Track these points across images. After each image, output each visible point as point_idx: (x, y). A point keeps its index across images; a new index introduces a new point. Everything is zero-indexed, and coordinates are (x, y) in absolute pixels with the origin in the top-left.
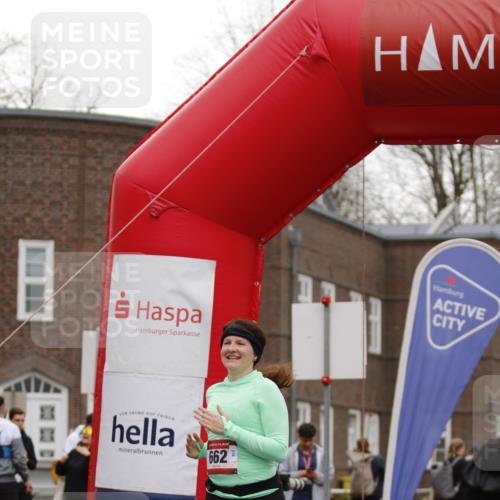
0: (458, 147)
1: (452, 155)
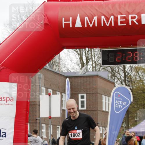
1: (85, 52)
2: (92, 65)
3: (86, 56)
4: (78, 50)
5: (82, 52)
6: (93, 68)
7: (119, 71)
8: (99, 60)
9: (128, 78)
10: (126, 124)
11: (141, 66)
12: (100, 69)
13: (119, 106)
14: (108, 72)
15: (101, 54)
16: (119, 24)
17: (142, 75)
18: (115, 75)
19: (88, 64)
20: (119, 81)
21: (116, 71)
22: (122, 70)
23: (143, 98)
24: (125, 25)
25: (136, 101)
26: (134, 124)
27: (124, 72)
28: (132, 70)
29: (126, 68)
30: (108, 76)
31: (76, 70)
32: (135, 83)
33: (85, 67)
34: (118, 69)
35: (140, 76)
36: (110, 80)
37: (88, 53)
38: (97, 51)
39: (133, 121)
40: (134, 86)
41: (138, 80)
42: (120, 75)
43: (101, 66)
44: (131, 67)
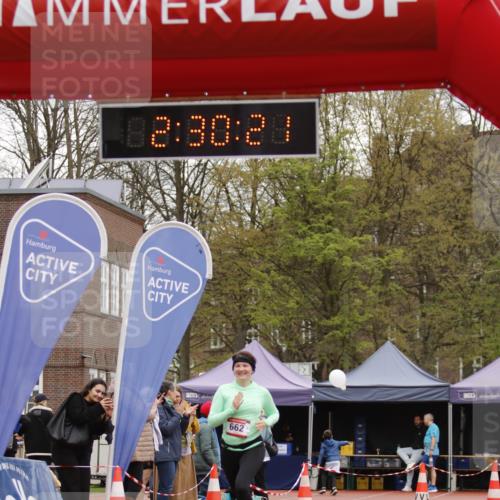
0: (52, 102)
1: (46, 111)
2: (68, 156)
3: (47, 127)
4: (21, 104)
5: (35, 113)
6: (70, 167)
7: (159, 180)
8: (91, 141)
9: (188, 206)
10: (179, 362)
11: (234, 163)
12: (96, 173)
13: (159, 296)
14: (121, 181)
15: (100, 120)
16: (165, 20)
17: (239, 196)
18: (146, 192)
19: (54, 152)
20: (158, 215)
21: (149, 177)
22: (171, 178)
23: (240, 275)
24: (185, 21)
25: (216, 282)
26: (209, 362)
27: (175, 184)
28: (204, 177)
29: (186, 170)
30: (122, 197)
31: (12, 174)
32: (212, 221)
33: (44, 162)
34: (158, 174)
35: (233, 199)
36: (128, 209)
37: (55, 116)
38: (85, 108)
39: (205, 352)
40: (211, 231)
41: (225, 212)
42: (163, 193)
43: (97, 163)
44: (201, 167)
